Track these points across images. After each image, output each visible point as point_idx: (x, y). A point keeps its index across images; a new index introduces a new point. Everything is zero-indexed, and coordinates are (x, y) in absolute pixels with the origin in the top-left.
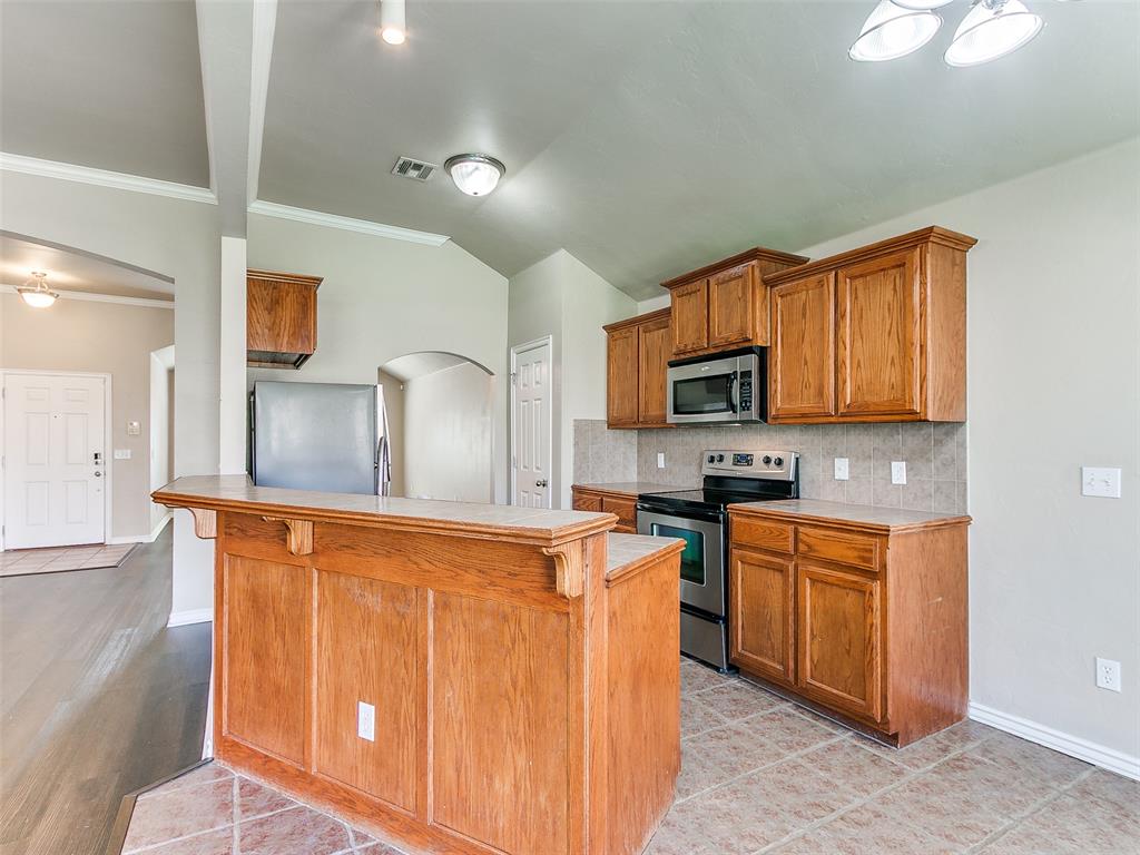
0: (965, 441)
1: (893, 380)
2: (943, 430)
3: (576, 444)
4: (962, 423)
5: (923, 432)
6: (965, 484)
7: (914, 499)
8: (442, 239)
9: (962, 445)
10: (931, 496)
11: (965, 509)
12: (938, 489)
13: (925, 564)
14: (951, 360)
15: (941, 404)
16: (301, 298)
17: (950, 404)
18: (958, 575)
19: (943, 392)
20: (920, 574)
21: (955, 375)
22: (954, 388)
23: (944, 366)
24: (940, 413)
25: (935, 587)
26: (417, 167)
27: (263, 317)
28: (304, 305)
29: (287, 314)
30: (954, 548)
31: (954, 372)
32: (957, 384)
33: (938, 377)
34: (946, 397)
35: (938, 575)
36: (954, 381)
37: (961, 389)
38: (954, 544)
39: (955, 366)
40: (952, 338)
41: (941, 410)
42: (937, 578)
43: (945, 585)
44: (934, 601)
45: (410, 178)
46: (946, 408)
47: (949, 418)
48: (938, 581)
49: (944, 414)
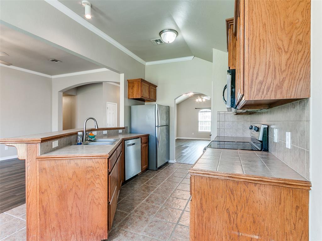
3: (219, 121)
4: (306, 100)
8: (192, 57)
9: (308, 120)
10: (297, 159)
12: (299, 155)
13: (235, 204)
14: (280, 48)
15: (263, 87)
16: (138, 85)
17: (277, 85)
18: (288, 228)
19: (266, 77)
20: (227, 209)
21: (288, 59)
22: (284, 71)
23: (268, 55)
24: (261, 93)
25: (249, 225)
26: (157, 41)
27: (131, 90)
28: (138, 86)
29: (135, 89)
30: (280, 203)
31: (284, 57)
32: (291, 66)
33: (257, 66)
34: (269, 80)
35: (253, 217)
36: (286, 65)
37: (299, 70)
38: (280, 200)
39: (286, 52)
40: (283, 29)
41: (261, 91)
42: (251, 219)
43: (265, 229)
44: (246, 235)
45: (160, 44)
46: (271, 89)
47: (275, 97)
48: (254, 222)
49: (267, 94)
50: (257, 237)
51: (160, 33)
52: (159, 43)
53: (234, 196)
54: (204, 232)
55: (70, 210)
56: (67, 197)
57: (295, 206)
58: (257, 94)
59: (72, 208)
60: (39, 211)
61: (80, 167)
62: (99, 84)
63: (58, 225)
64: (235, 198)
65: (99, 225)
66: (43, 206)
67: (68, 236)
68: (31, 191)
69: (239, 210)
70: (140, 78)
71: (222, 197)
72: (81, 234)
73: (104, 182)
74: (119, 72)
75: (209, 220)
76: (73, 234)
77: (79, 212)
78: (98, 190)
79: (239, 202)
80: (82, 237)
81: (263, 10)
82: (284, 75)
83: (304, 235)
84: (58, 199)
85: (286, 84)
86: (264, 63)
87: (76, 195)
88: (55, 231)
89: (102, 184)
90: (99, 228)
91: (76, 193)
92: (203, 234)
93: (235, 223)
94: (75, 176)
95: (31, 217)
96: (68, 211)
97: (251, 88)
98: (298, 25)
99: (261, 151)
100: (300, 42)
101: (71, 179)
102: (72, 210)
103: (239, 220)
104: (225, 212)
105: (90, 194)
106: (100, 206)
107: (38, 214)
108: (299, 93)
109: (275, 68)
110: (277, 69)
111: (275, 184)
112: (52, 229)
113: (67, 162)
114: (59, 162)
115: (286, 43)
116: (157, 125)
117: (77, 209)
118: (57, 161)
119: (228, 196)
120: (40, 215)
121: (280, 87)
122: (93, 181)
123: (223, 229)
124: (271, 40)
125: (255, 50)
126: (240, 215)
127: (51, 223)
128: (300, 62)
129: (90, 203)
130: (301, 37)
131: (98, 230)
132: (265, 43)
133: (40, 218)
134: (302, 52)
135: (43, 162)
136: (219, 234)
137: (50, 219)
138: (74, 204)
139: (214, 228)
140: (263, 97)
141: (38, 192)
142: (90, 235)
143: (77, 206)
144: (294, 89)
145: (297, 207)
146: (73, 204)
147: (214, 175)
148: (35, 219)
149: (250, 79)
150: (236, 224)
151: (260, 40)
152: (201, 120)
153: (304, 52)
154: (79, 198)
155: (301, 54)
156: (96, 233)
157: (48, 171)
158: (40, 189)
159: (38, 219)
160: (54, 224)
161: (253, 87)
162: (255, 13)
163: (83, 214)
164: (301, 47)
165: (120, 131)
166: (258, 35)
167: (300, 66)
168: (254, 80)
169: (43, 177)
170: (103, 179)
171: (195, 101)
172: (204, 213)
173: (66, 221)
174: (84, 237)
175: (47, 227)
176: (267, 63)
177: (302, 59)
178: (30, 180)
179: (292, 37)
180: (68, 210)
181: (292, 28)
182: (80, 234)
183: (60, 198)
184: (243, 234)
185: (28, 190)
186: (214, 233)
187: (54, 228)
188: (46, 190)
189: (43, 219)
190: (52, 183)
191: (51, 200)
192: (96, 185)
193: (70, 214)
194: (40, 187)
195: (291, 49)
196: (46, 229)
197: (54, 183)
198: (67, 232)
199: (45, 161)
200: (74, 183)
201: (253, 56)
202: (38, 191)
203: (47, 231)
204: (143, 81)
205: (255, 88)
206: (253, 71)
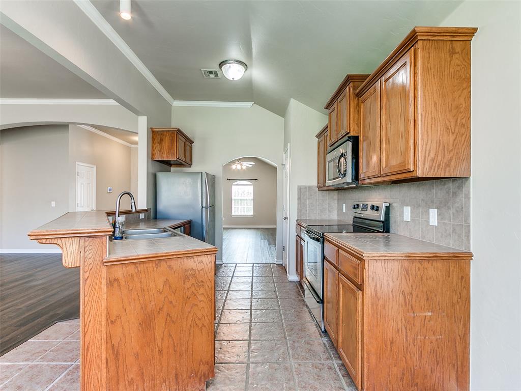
0: (469, 192)
1: (402, 149)
2: (457, 185)
3: (299, 199)
4: (467, 178)
5: (446, 187)
6: (469, 226)
7: (442, 237)
8: (250, 104)
9: (468, 196)
10: (450, 235)
11: (469, 247)
12: (454, 230)
13: (410, 285)
14: (448, 129)
15: (434, 164)
16: (171, 138)
17: (446, 163)
18: (455, 298)
19: (436, 155)
20: (403, 291)
21: (454, 140)
22: (452, 150)
23: (439, 134)
24: (432, 170)
25: (423, 304)
26: (211, 72)
27: (157, 147)
28: (172, 140)
29: (166, 144)
30: (449, 276)
31: (452, 138)
32: (457, 147)
33: (429, 143)
34: (440, 158)
35: (427, 295)
36: (453, 145)
37: (463, 151)
38: (449, 273)
39: (453, 133)
40: (450, 111)
41: (433, 168)
42: (425, 297)
43: (437, 304)
44: (421, 314)
45: (213, 78)
46: (441, 167)
47: (444, 175)
48: (428, 299)
49: (437, 171)
50: (430, 314)
51: (221, 64)
52: (212, 76)
53: (409, 276)
54: (379, 321)
55: (160, 344)
56: (154, 322)
57: (460, 277)
58: (430, 171)
59: (162, 339)
60: (105, 356)
61: (174, 272)
62: (64, 126)
63: (140, 372)
64: (411, 278)
65: (202, 359)
66: (113, 345)
67: (156, 388)
68: (92, 322)
69: (414, 290)
70: (176, 127)
71: (397, 279)
72: (177, 378)
73: (210, 291)
74: (137, 113)
75: (384, 308)
76: (165, 381)
77: (174, 343)
78: (201, 305)
79: (414, 282)
80: (177, 383)
81: (435, 89)
82: (451, 155)
83: (467, 301)
84: (140, 328)
85: (453, 163)
86: (435, 141)
87: (168, 318)
88: (135, 385)
89: (207, 294)
90: (203, 364)
91: (168, 315)
92: (378, 324)
93: (410, 304)
94: (168, 287)
95: (90, 370)
96: (156, 346)
97: (424, 164)
98: (462, 110)
99: (383, 232)
100: (463, 125)
101: (160, 292)
102: (162, 343)
103: (414, 300)
104: (401, 294)
105: (190, 312)
106: (204, 328)
107: (104, 361)
108: (462, 173)
109: (444, 147)
110: (446, 147)
111: (446, 258)
112: (129, 382)
113: (154, 265)
114: (142, 265)
115: (453, 124)
116: (204, 205)
117: (171, 339)
118: (138, 266)
119: (403, 277)
120: (107, 362)
121: (448, 165)
122: (195, 291)
123: (399, 313)
124: (441, 119)
125: (427, 127)
126: (415, 294)
127: (127, 372)
128: (463, 144)
129: (191, 326)
130: (464, 121)
131: (202, 367)
132: (436, 122)
133: (107, 367)
134: (465, 136)
135: (114, 269)
136: (395, 320)
137: (125, 366)
138: (165, 333)
139: (390, 314)
140: (434, 174)
141: (104, 323)
142: (190, 378)
143: (171, 335)
144: (459, 168)
145: (462, 277)
146: (163, 333)
147: (390, 257)
148: (99, 372)
149: (423, 154)
150: (411, 306)
151: (432, 118)
152: (236, 198)
153: (466, 135)
154: (173, 322)
155: (464, 136)
156: (198, 371)
157: (123, 283)
158: (108, 316)
159: (104, 370)
160: (133, 373)
161: (426, 163)
162: (428, 91)
163: (179, 345)
164: (464, 130)
165: (142, 216)
166: (430, 113)
167: (464, 147)
168: (427, 157)
169: (113, 295)
170: (209, 286)
171: (232, 168)
172: (379, 300)
173: (153, 364)
174: (180, 383)
175: (121, 380)
176: (438, 141)
177: (464, 141)
178: (90, 303)
179: (457, 120)
180: (156, 344)
181: (458, 111)
182: (174, 380)
183: (143, 326)
184: (418, 314)
185: (86, 321)
186: (389, 321)
187: (132, 379)
188: (119, 317)
189: (113, 368)
190: (130, 303)
191: (127, 332)
192: (199, 297)
193: (159, 350)
194: (108, 313)
195: (457, 131)
196: (118, 383)
197: (132, 303)
198: (154, 381)
199: (118, 266)
200: (166, 299)
201: (425, 133)
202: (104, 319)
203: (120, 387)
204: (179, 132)
205: (427, 165)
206: (426, 147)
